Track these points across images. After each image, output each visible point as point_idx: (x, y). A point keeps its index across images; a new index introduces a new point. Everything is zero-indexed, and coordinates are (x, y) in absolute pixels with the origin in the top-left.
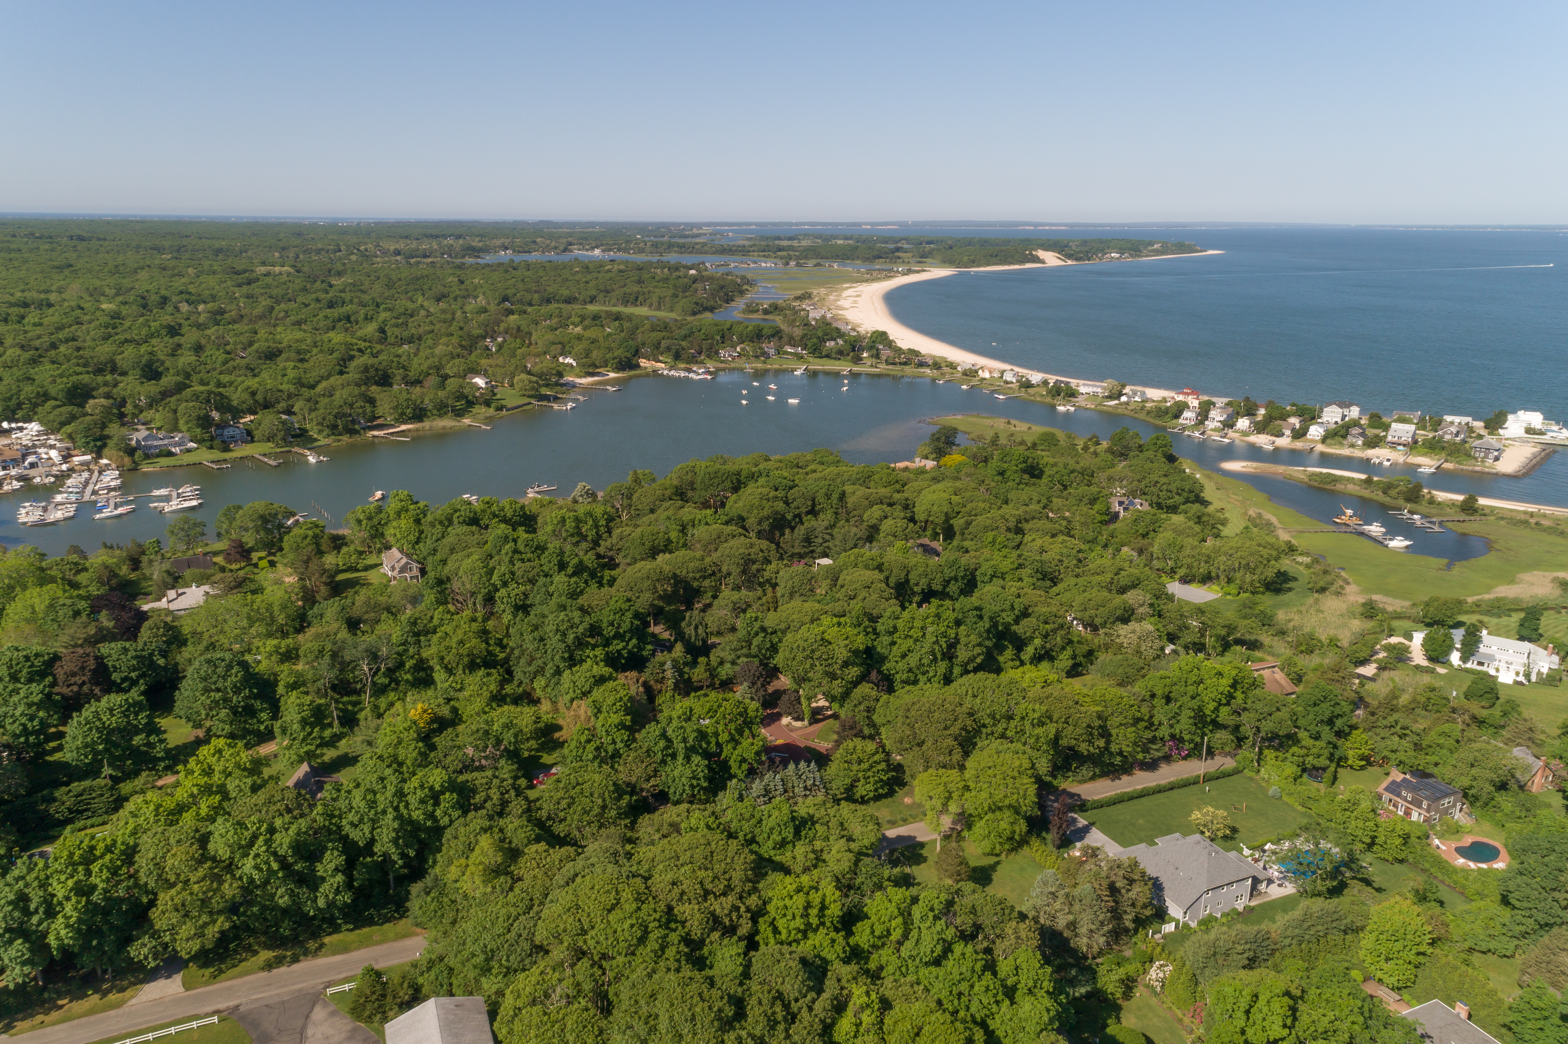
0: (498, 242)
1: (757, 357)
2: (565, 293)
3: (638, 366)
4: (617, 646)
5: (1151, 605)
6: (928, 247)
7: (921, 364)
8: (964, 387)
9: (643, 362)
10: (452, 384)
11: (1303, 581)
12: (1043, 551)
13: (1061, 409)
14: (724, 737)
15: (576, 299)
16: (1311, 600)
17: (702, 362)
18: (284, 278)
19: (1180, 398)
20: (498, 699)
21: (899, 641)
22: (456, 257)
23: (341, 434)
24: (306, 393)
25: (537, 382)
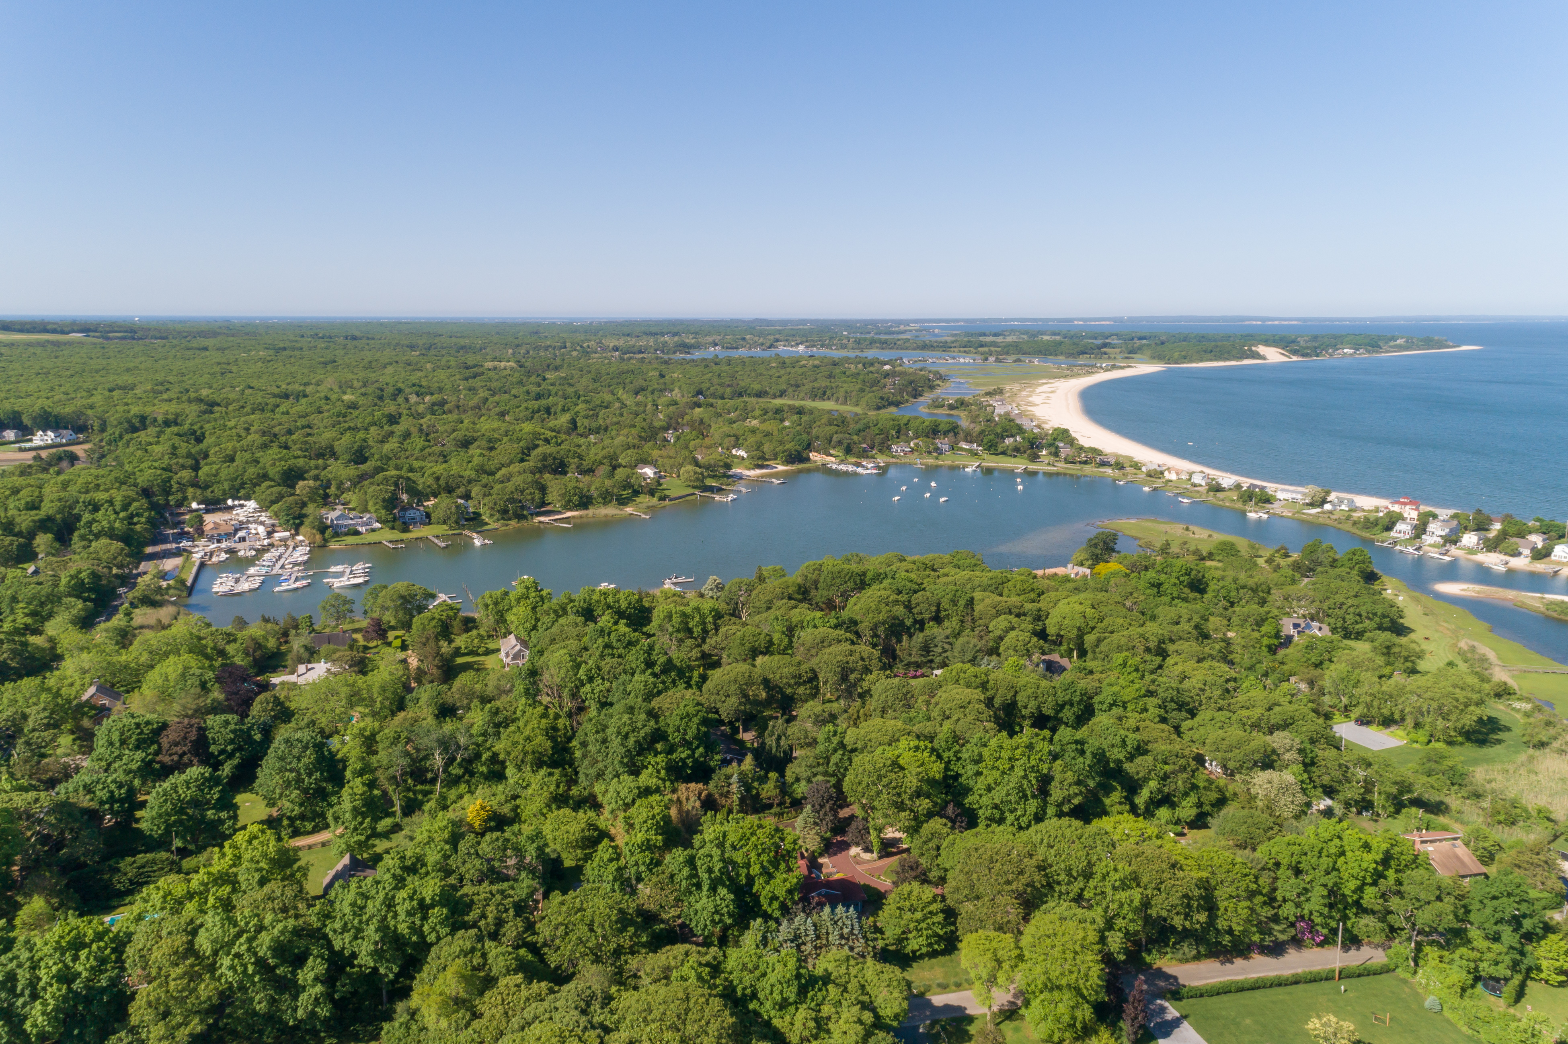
0: (710, 339)
1: (929, 452)
2: (757, 387)
3: (808, 459)
5: (1301, 751)
6: (1138, 343)
7: (1103, 464)
8: (1146, 489)
9: (813, 456)
10: (620, 473)
12: (1184, 677)
13: (1252, 516)
15: (766, 393)
16: (1522, 757)
17: (873, 457)
18: (508, 372)
19: (1396, 508)
20: (560, 800)
21: (985, 771)
22: (668, 353)
23: (510, 519)
24: (485, 479)
25: (702, 474)
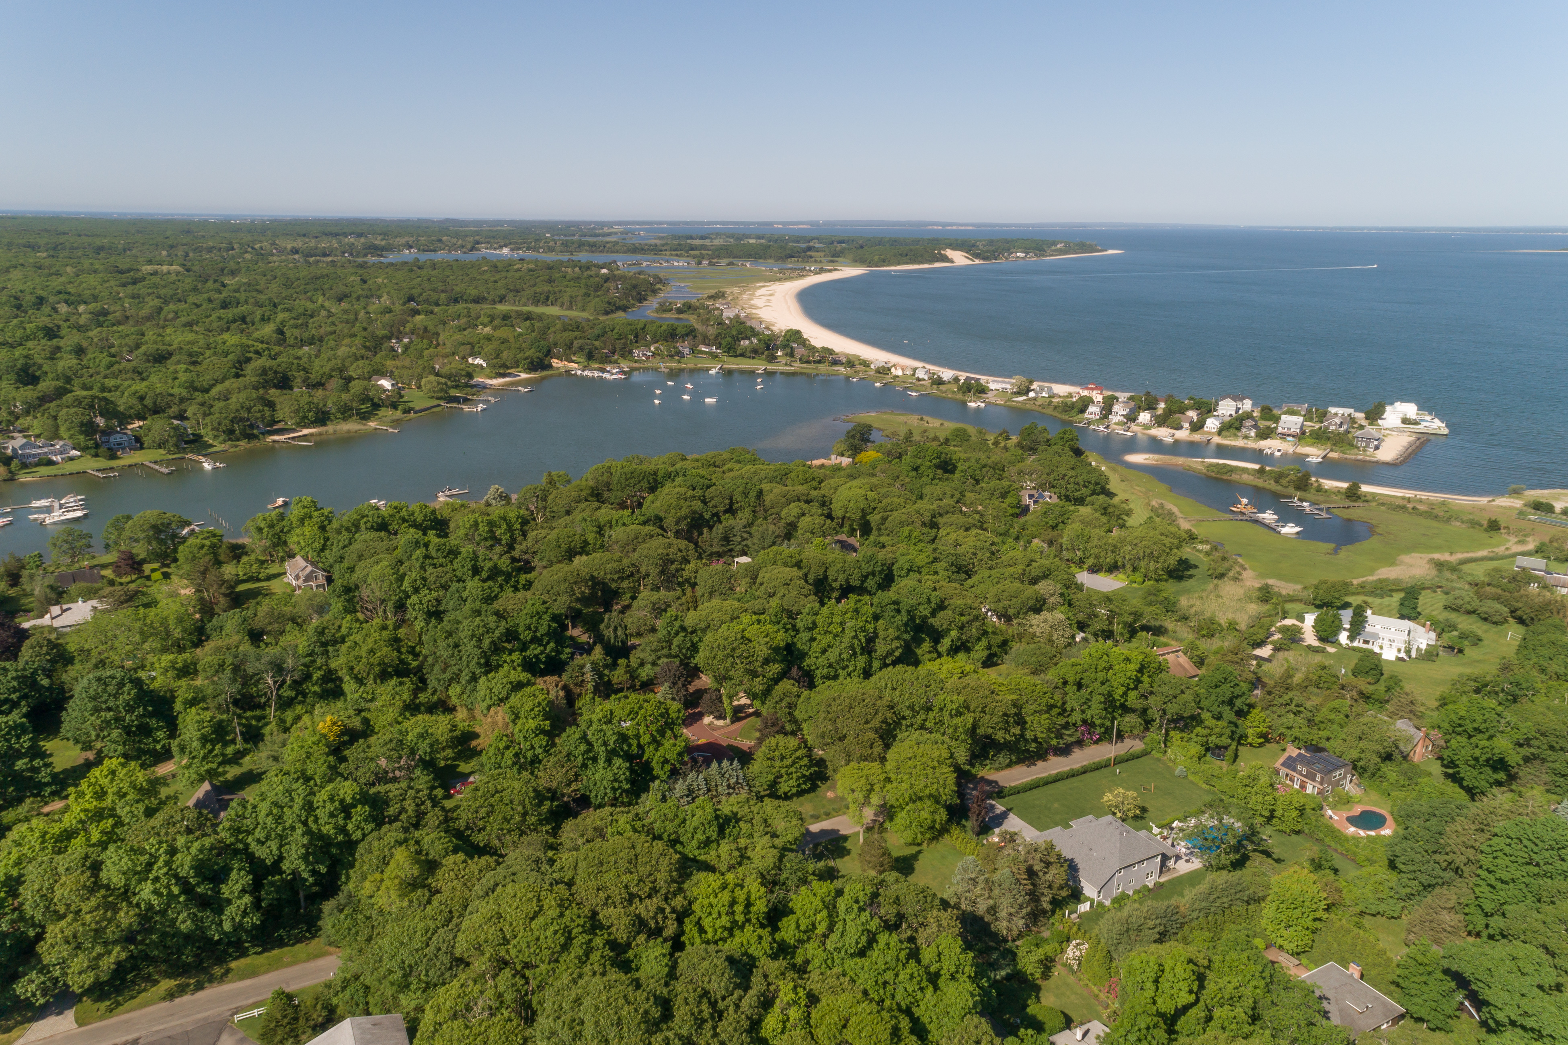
0: (402, 241)
1: (671, 356)
2: (474, 292)
3: (550, 366)
4: (534, 650)
5: (1062, 595)
6: (839, 247)
7: (835, 363)
8: (878, 385)
9: (555, 363)
10: (356, 386)
11: (1203, 567)
12: (957, 544)
13: (972, 405)
14: (645, 739)
15: (484, 298)
16: (1211, 586)
17: (616, 362)
18: (173, 277)
19: (1085, 393)
20: (412, 708)
21: (818, 637)
22: (358, 256)
23: (238, 440)
24: (199, 397)
25: (446, 384)
